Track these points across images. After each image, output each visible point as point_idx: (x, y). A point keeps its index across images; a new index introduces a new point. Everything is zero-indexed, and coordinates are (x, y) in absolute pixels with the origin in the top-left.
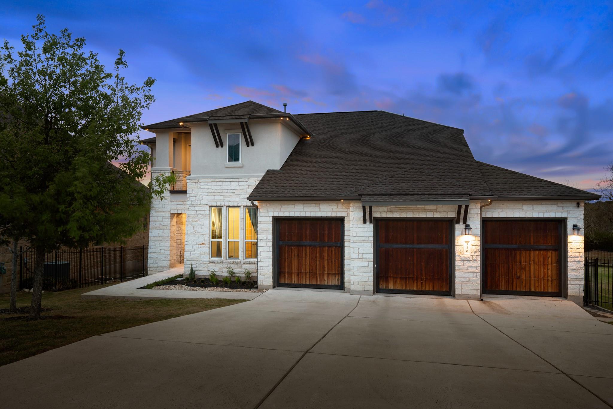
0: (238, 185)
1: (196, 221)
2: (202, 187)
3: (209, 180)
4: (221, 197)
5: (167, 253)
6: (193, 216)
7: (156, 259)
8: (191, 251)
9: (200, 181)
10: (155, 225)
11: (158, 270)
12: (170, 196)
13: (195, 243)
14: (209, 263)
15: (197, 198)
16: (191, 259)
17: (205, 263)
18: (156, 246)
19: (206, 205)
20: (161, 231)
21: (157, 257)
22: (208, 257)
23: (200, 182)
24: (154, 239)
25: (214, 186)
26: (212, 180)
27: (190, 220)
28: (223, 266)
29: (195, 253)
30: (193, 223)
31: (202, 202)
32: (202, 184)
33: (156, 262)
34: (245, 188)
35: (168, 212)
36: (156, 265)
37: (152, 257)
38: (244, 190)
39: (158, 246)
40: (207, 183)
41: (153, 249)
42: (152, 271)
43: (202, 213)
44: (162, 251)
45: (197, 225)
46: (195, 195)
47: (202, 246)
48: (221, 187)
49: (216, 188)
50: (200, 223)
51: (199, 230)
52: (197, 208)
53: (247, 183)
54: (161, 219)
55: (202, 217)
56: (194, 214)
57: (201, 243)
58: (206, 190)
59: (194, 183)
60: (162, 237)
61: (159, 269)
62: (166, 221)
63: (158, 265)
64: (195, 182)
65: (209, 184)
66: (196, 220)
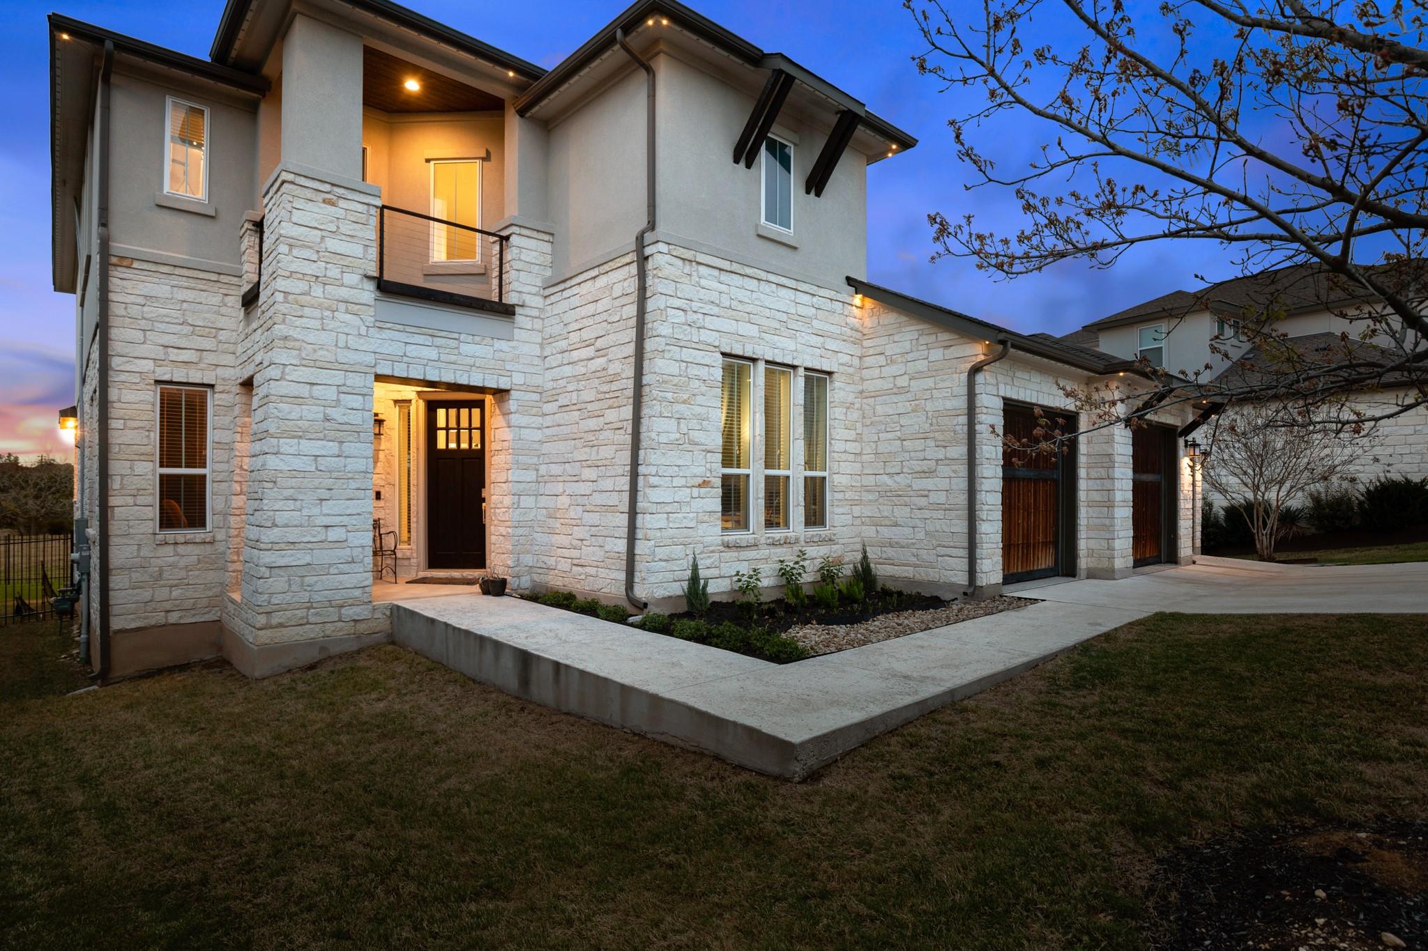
0: (794, 301)
1: (684, 402)
2: (703, 282)
3: (726, 265)
4: (753, 331)
5: (357, 543)
6: (676, 380)
7: (302, 572)
8: (668, 509)
9: (701, 258)
10: (301, 419)
11: (312, 619)
12: (372, 303)
13: (682, 482)
14: (721, 548)
15: (692, 317)
16: (669, 542)
17: (713, 552)
18: (305, 512)
19: (712, 349)
20: (333, 447)
21: (308, 559)
22: (718, 530)
23: (699, 263)
24: (293, 482)
25: (737, 289)
26: (735, 267)
27: (669, 396)
28: (758, 557)
29: (680, 516)
30: (677, 407)
31: (705, 336)
32: (702, 269)
33: (302, 585)
34: (810, 314)
35: (368, 370)
36: (305, 597)
37: (282, 562)
38: (807, 320)
39: (316, 511)
40: (716, 273)
41: (286, 526)
42: (281, 625)
43: (703, 372)
44: (333, 535)
45: (687, 413)
46: (684, 307)
47: (703, 490)
48: (755, 295)
49: (741, 295)
50: (698, 410)
51: (696, 434)
52: (687, 354)
53: (815, 299)
54: (331, 394)
55: (704, 389)
56: (680, 376)
57: (700, 481)
58: (714, 296)
59: (680, 263)
60: (335, 475)
61: (317, 614)
62: (355, 405)
63: (317, 597)
64: (683, 259)
65: (724, 277)
66: (685, 396)
